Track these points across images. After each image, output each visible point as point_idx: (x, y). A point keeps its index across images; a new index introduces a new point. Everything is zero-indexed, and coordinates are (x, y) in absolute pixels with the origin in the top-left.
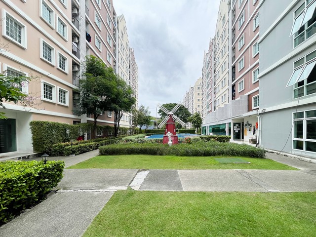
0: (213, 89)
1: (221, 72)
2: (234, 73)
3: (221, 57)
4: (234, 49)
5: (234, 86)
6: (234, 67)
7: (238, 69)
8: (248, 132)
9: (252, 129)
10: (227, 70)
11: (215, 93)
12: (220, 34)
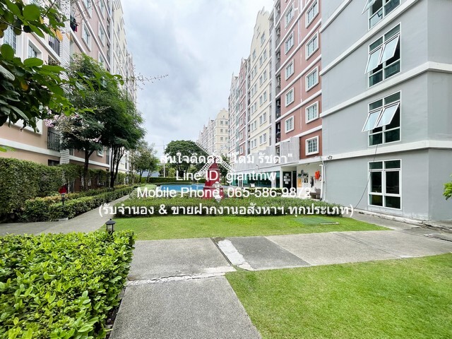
0: (246, 126)
1: (258, 105)
2: (278, 107)
3: (258, 85)
4: (278, 77)
5: (278, 124)
6: (278, 100)
7: (285, 103)
8: (303, 183)
9: (310, 180)
10: (268, 103)
11: (249, 131)
12: (257, 55)
